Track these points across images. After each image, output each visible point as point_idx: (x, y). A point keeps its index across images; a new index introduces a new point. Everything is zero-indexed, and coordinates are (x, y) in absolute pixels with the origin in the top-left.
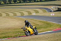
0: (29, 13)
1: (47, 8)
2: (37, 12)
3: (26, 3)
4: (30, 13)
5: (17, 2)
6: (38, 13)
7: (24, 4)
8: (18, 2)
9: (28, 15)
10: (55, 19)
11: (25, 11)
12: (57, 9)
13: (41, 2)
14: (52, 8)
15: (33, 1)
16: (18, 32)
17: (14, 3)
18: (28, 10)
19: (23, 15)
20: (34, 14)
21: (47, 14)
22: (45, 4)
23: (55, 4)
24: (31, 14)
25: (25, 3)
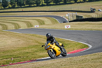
0: (28, 25)
1: (58, 15)
2: (42, 23)
3: (23, 7)
4: (30, 25)
5: (8, 7)
6: (44, 24)
7: (20, 10)
8: (10, 6)
9: (27, 28)
10: (72, 34)
11: (22, 21)
12: (75, 18)
13: (49, 7)
14: (67, 16)
15: (36, 5)
16: (11, 56)
17: (2, 8)
18: (27, 19)
19: (18, 27)
20: (37, 26)
21: (59, 26)
22: (56, 10)
23: (72, 9)
24: (32, 26)
25: (21, 8)
